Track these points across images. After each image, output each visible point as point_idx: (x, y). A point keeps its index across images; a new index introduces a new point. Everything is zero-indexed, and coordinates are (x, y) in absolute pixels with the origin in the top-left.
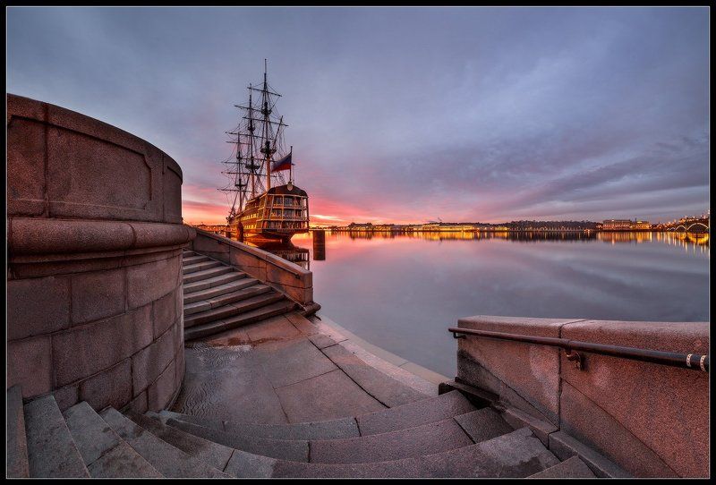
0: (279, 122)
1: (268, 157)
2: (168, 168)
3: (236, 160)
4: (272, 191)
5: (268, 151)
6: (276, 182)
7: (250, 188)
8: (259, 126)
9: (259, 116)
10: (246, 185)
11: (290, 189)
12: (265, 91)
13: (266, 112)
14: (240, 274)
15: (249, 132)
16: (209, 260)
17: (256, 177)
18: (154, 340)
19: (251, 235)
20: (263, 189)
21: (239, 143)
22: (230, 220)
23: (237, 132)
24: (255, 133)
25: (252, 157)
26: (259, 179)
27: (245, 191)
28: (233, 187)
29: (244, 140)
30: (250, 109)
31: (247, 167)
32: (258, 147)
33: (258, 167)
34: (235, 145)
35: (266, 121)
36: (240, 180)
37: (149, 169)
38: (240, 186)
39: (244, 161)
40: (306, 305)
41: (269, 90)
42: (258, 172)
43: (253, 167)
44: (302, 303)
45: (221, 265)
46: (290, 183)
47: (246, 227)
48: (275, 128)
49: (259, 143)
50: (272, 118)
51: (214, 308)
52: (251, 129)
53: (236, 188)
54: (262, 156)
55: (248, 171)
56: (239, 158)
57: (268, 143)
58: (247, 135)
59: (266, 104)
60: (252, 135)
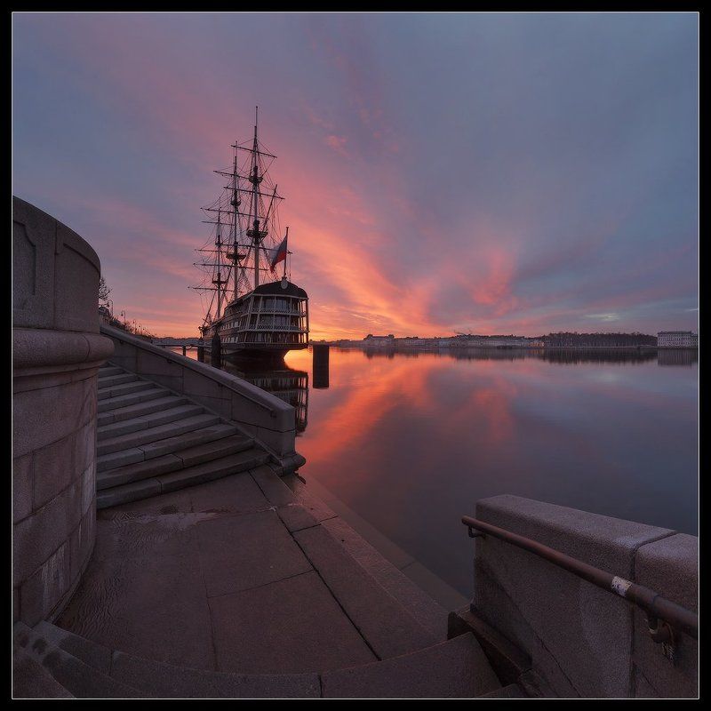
0: (271, 193)
1: (257, 243)
2: (65, 245)
3: (214, 247)
4: (259, 289)
5: (257, 235)
6: (267, 278)
7: (231, 287)
8: (245, 198)
9: (248, 185)
10: (226, 282)
11: (284, 286)
12: (255, 151)
13: (256, 180)
14: (196, 407)
15: (232, 208)
16: (154, 387)
17: (240, 271)
18: (34, 511)
19: (231, 352)
20: (249, 287)
21: (219, 223)
22: (204, 330)
23: (217, 207)
24: (241, 208)
25: (236, 243)
26: (243, 272)
27: (225, 290)
28: (210, 285)
29: (226, 219)
30: (235, 175)
31: (229, 256)
32: (244, 228)
33: (243, 257)
34: (214, 227)
35: (256, 193)
36: (219, 274)
37: (33, 246)
38: (219, 282)
39: (224, 248)
40: (284, 457)
41: (261, 149)
42: (243, 263)
43: (236, 257)
44: (279, 455)
45: (170, 394)
46: (284, 278)
47: (225, 341)
48: (266, 201)
49: (246, 224)
50: (262, 187)
51: (148, 459)
52: (236, 204)
53: (213, 286)
54: (249, 241)
55: (229, 262)
56: (219, 244)
57: (256, 223)
58: (229, 213)
59: (256, 169)
60: (236, 212)
